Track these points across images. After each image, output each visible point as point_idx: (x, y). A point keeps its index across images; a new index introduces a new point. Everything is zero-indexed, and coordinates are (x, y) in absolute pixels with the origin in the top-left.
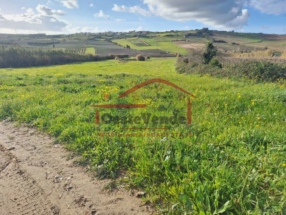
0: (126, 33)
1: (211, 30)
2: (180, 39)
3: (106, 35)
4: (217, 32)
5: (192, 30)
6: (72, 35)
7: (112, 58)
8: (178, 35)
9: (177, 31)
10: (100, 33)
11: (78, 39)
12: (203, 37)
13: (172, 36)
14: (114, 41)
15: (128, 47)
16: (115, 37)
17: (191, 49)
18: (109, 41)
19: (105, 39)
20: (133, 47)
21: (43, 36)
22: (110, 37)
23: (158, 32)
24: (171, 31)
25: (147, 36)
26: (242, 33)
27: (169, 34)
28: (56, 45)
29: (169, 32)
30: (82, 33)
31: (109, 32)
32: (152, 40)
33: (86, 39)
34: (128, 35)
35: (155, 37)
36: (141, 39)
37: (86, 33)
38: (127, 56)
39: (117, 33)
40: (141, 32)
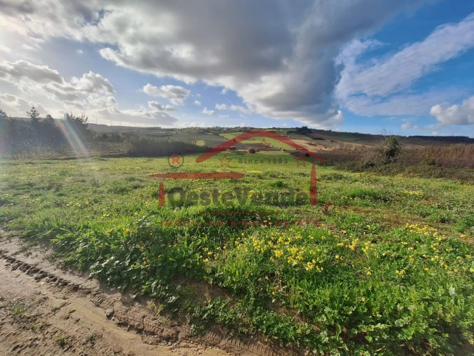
0: (232, 128)
1: (310, 128)
3: (214, 129)
4: (315, 130)
5: (292, 128)
6: (184, 129)
8: (279, 132)
9: (279, 129)
10: (208, 128)
11: (190, 133)
12: (303, 134)
13: (275, 132)
14: (221, 135)
16: (222, 131)
18: (217, 135)
19: (213, 133)
21: (158, 129)
22: (217, 131)
23: (261, 129)
24: (273, 128)
28: (170, 138)
29: (271, 129)
30: (192, 127)
31: (217, 127)
33: (197, 132)
34: (233, 130)
37: (196, 128)
39: (224, 128)
40: (246, 128)
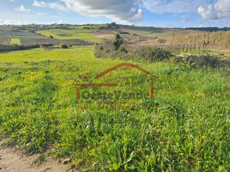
0: (49, 25)
1: (118, 24)
2: (95, 31)
3: (29, 27)
5: (104, 24)
7: (37, 46)
8: (93, 28)
9: (92, 25)
10: (24, 25)
11: (2, 31)
12: (113, 29)
13: (89, 28)
14: (38, 32)
15: (51, 37)
16: (38, 28)
17: (105, 39)
18: (33, 32)
19: (29, 31)
20: (55, 37)
22: (34, 29)
23: (77, 25)
24: (87, 24)
25: (68, 28)
26: (140, 27)
27: (86, 27)
29: (86, 25)
30: (5, 25)
31: (32, 25)
32: (73, 31)
33: (10, 30)
34: (50, 27)
35: (74, 29)
36: (62, 30)
37: (9, 25)
38: (51, 45)
39: (40, 25)
40: (62, 25)
